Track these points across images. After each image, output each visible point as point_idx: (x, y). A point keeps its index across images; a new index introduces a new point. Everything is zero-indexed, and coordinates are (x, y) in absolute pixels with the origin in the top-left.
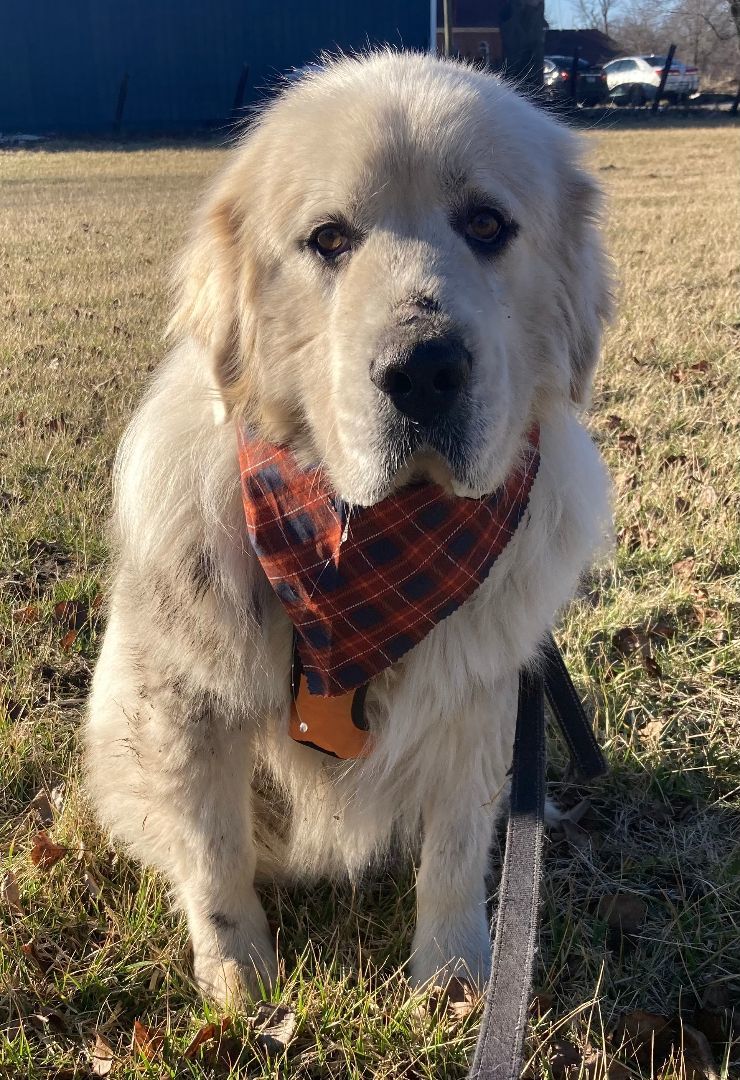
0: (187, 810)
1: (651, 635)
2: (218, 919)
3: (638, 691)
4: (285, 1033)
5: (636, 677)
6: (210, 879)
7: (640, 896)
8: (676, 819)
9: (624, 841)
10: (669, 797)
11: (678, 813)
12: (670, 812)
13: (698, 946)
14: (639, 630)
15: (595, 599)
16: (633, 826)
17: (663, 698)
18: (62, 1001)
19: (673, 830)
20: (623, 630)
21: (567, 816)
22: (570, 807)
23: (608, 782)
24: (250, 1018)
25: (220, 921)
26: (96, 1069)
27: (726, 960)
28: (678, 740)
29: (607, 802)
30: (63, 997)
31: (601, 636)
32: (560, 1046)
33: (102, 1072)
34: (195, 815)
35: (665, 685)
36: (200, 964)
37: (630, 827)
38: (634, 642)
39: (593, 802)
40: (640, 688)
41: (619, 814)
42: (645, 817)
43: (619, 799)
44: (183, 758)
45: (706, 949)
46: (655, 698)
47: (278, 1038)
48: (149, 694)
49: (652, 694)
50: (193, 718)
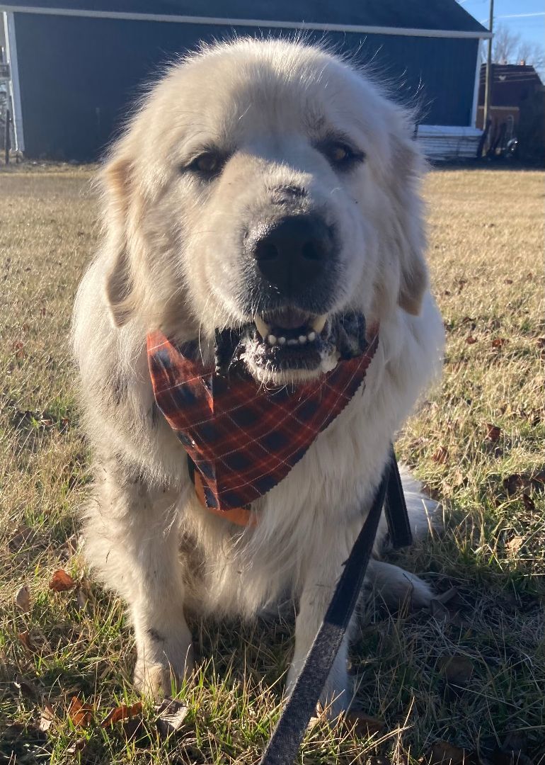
0: (130, 549)
1: (533, 481)
2: (152, 634)
3: (514, 518)
4: (176, 722)
5: (513, 507)
6: (147, 602)
7: (474, 659)
8: (522, 611)
9: (479, 622)
10: (521, 595)
11: (524, 606)
12: (518, 605)
13: (511, 702)
14: (525, 476)
15: (499, 453)
16: (487, 612)
17: (531, 524)
18: (36, 676)
19: (517, 618)
20: (513, 475)
21: (437, 598)
22: (442, 592)
23: (475, 577)
24: (156, 707)
25: (155, 635)
26: (41, 726)
27: (530, 716)
28: (535, 554)
29: (471, 592)
30: (37, 673)
31: (496, 478)
32: (381, 761)
33: (44, 729)
34: (135, 554)
35: (536, 516)
36: (139, 665)
37: (485, 612)
38: (520, 485)
39: (460, 590)
40: (516, 516)
41: (479, 602)
42: (497, 606)
43: (481, 591)
44: (124, 510)
45: (515, 705)
46: (526, 524)
47: (172, 724)
48: (104, 462)
49: (524, 521)
50: (129, 481)
